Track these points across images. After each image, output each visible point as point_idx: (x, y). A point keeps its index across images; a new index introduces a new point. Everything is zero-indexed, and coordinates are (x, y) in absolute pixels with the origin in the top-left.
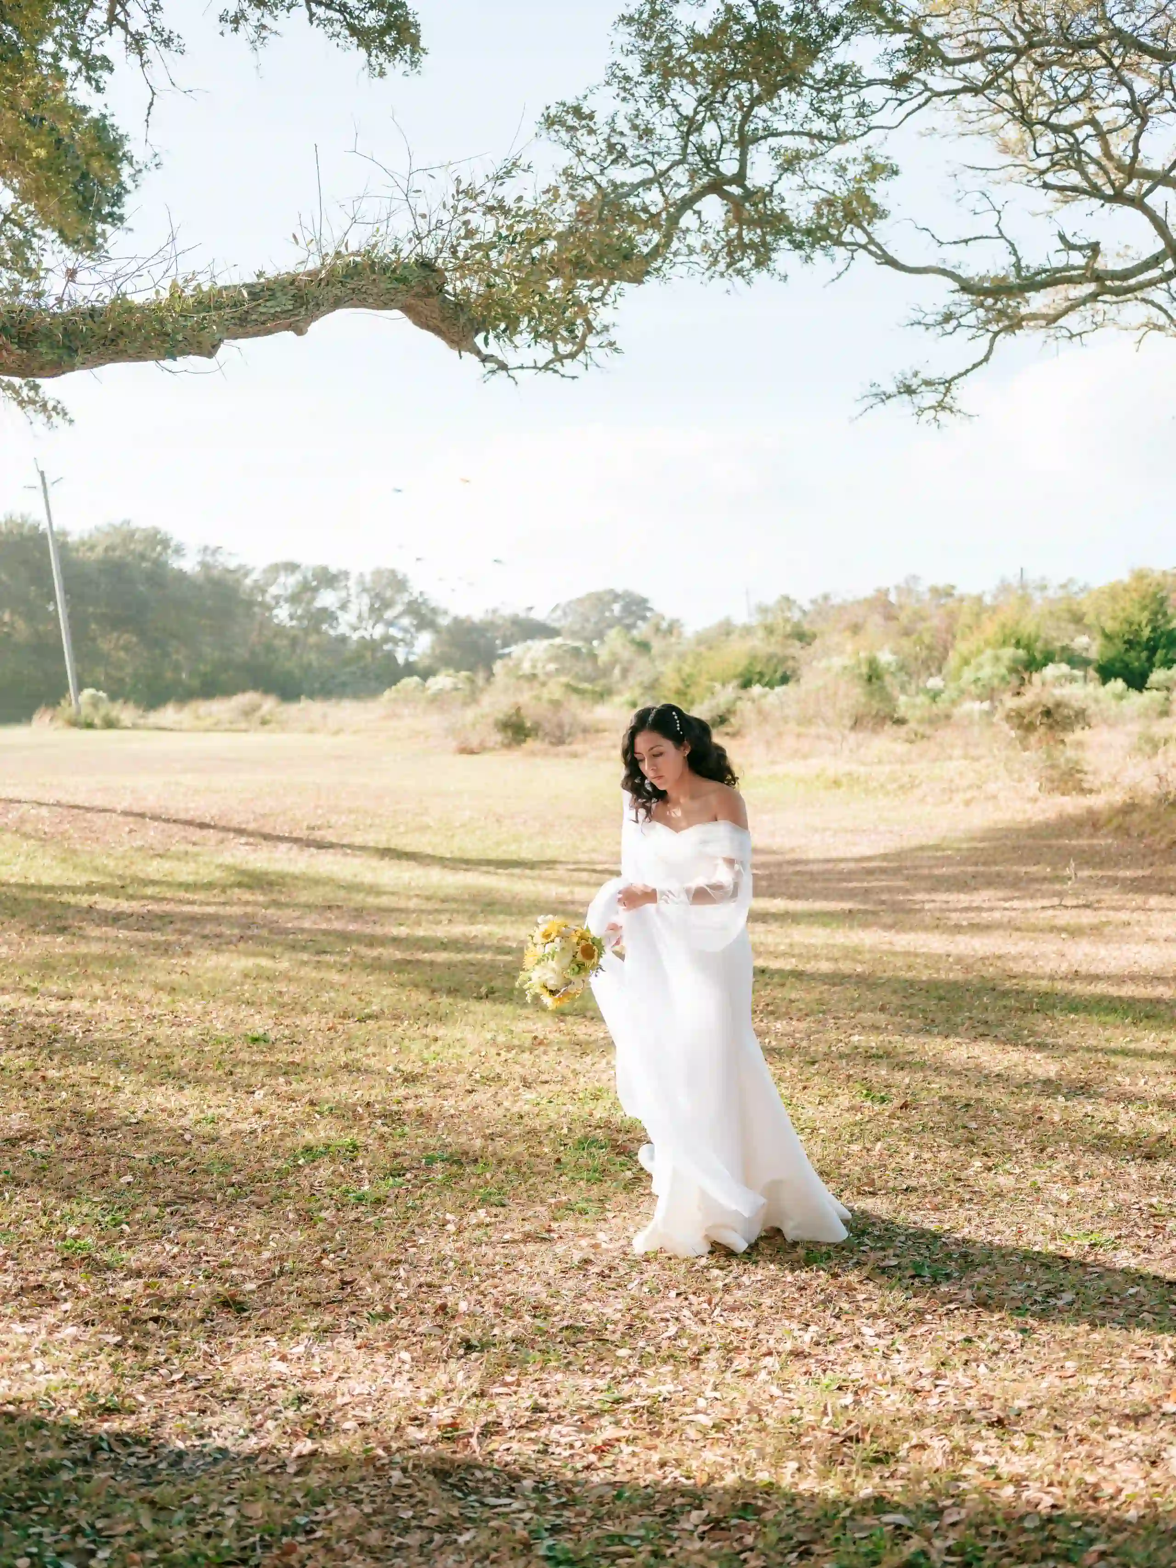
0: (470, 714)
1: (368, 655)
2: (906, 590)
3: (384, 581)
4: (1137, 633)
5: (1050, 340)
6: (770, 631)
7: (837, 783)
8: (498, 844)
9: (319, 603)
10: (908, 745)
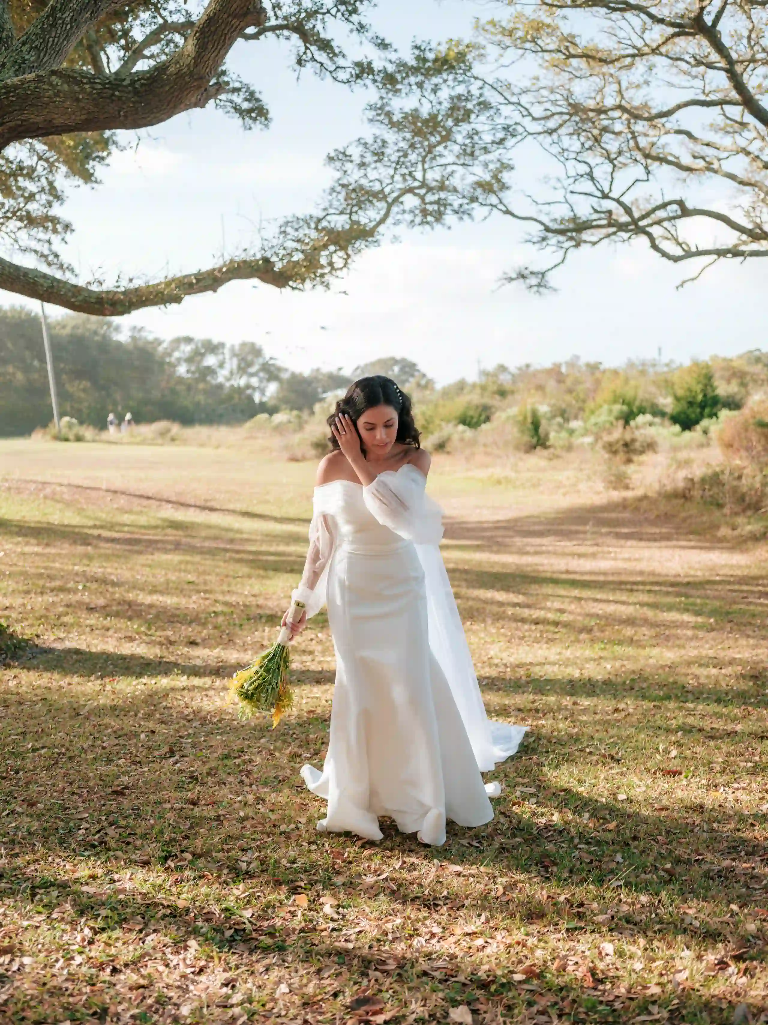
0: (297, 438)
1: (236, 396)
2: (571, 364)
3: (247, 350)
4: (694, 397)
6: (485, 388)
7: (499, 482)
9: (205, 364)
10: (546, 461)
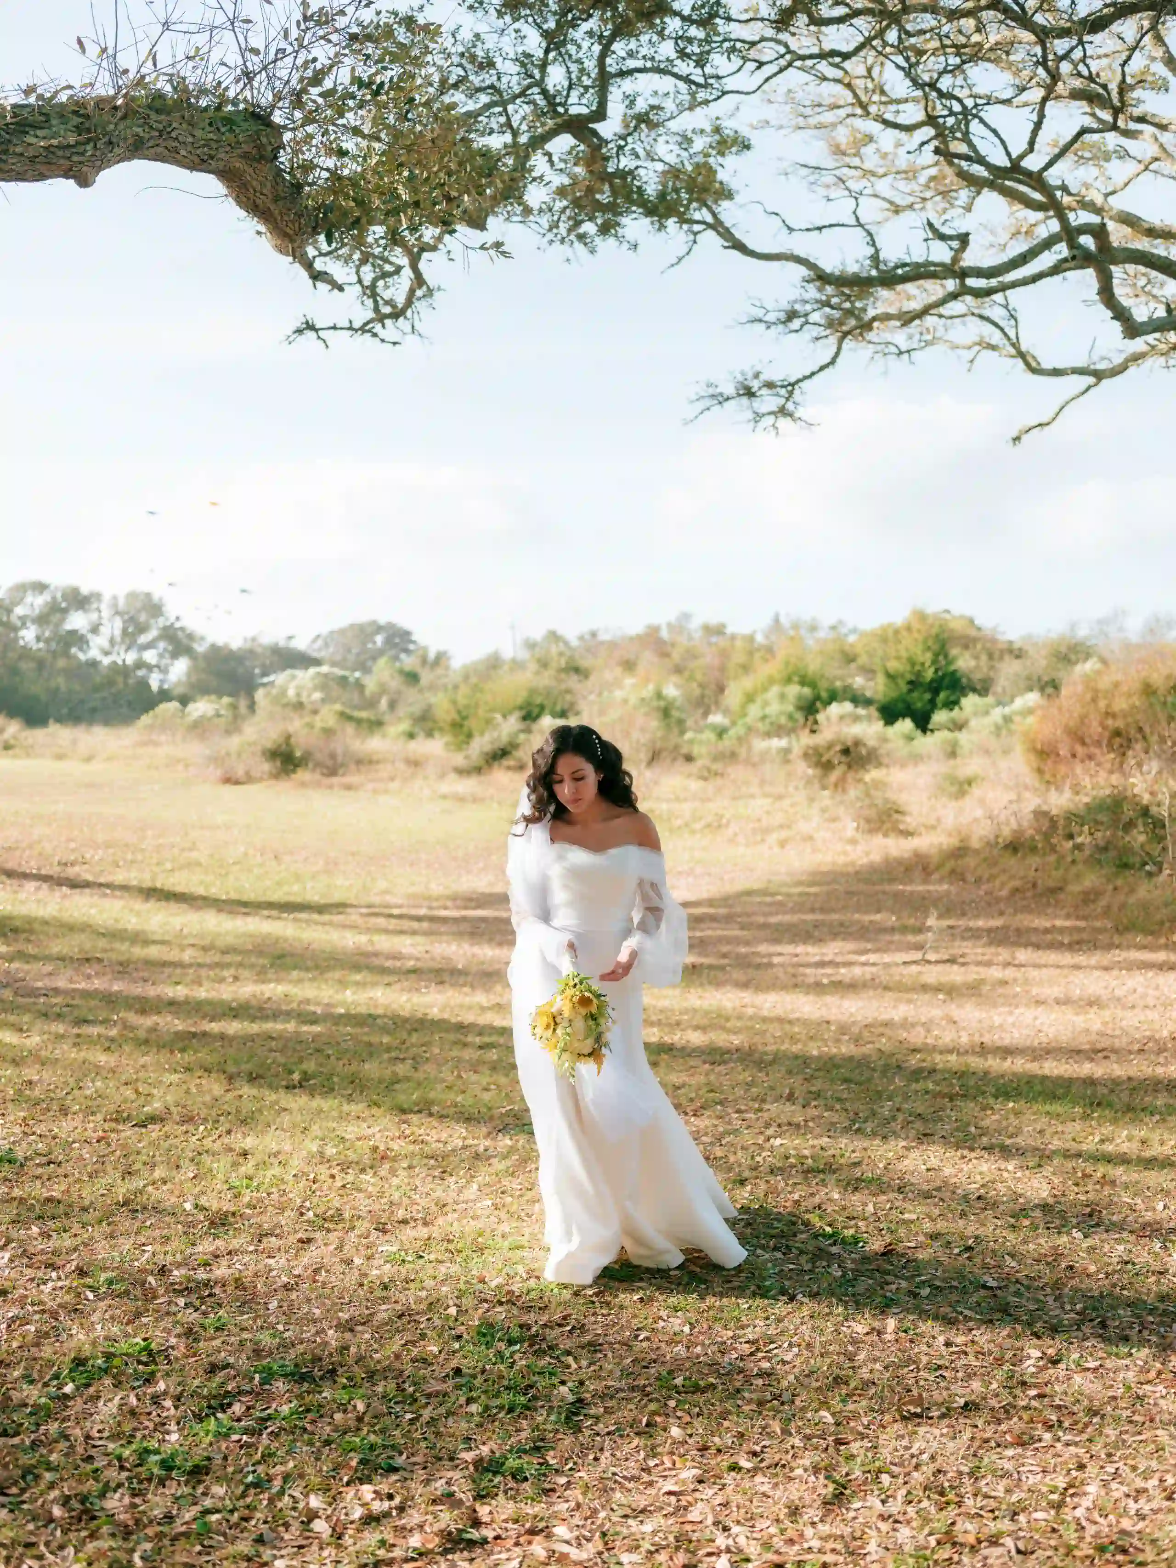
0: (235, 741)
1: (120, 680)
2: (677, 627)
3: (139, 605)
4: (919, 674)
5: (877, 356)
6: (544, 664)
8: (279, 884)
9: (68, 626)
10: (701, 783)
